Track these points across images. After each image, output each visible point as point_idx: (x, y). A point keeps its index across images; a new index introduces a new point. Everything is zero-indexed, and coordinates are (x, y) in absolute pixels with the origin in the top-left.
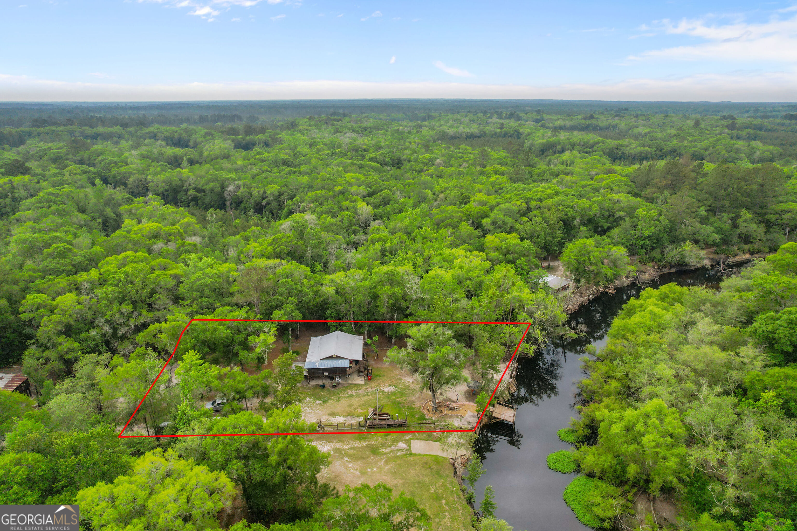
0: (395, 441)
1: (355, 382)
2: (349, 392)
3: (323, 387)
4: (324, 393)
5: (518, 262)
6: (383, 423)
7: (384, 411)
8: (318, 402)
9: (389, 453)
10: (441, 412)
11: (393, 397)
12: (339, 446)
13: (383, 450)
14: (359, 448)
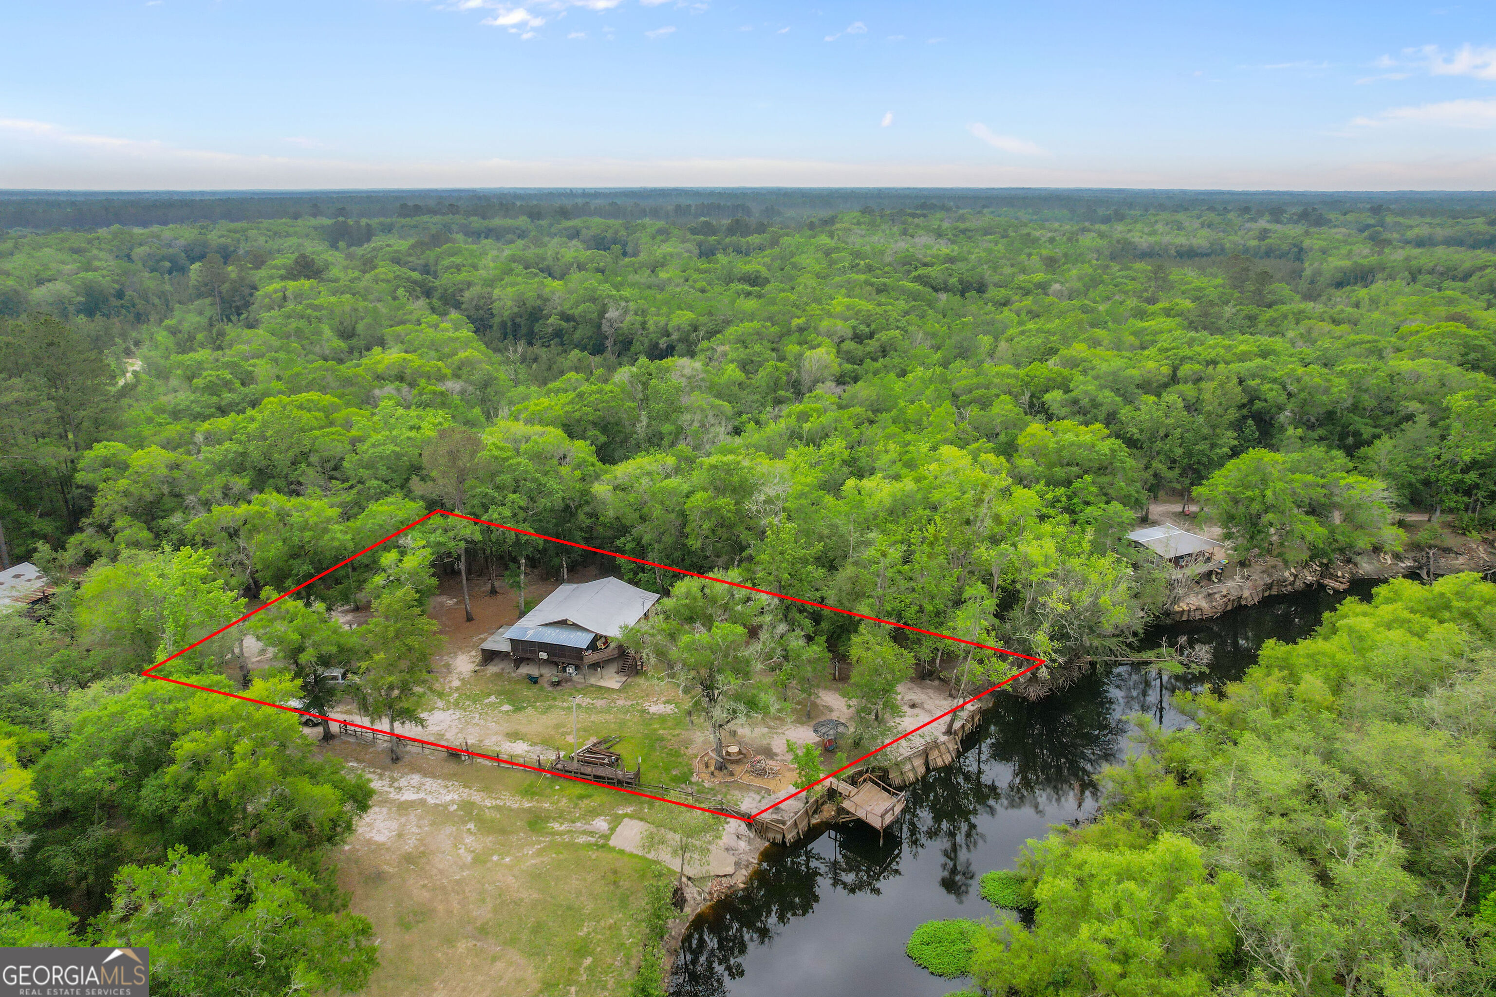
0: (594, 813)
1: (602, 683)
2: (579, 699)
3: (534, 680)
4: (529, 692)
5: (1077, 484)
6: (588, 770)
7: (617, 749)
8: (507, 707)
9: (561, 834)
10: (732, 774)
11: (656, 726)
12: (477, 797)
13: (556, 826)
14: (512, 810)
